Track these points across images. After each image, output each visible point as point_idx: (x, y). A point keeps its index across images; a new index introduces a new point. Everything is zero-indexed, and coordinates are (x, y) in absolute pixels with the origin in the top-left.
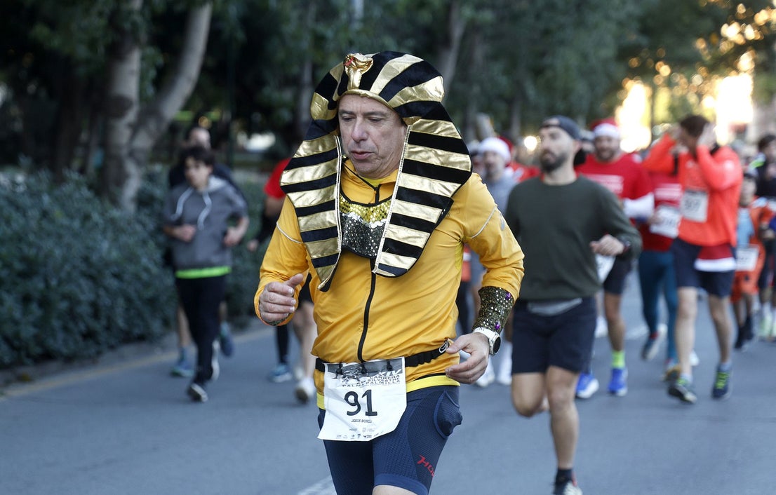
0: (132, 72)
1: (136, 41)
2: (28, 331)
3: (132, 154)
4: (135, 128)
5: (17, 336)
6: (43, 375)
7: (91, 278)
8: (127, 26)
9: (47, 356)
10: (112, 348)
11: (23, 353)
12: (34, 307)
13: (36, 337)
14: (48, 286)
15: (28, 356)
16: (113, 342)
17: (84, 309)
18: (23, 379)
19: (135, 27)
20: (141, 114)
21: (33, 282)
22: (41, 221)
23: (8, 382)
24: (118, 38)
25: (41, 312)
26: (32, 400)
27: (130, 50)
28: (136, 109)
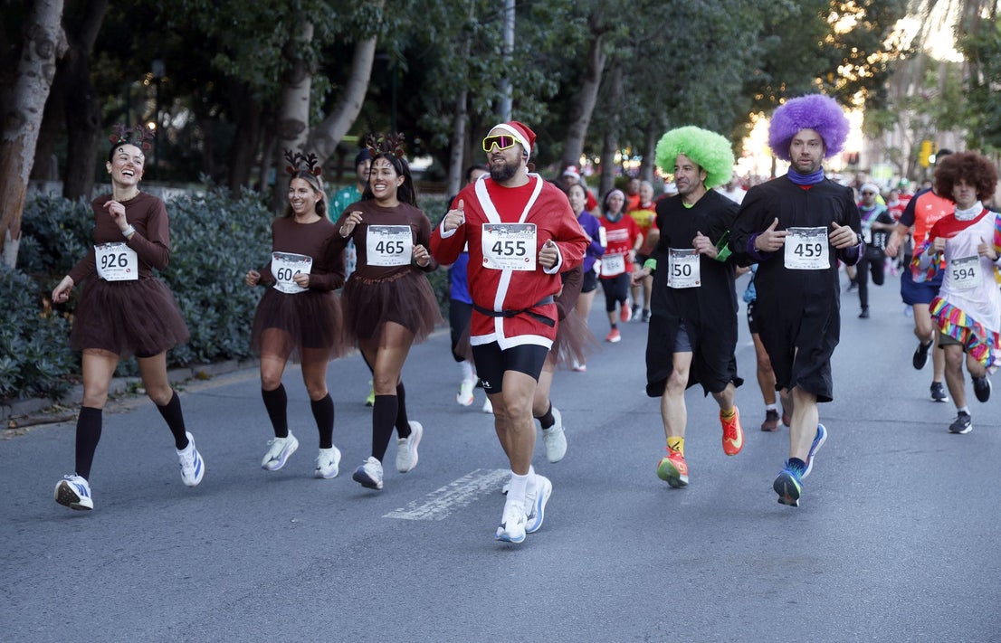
0: (305, 99)
1: (308, 70)
2: (205, 333)
5: (196, 338)
8: (300, 56)
9: (223, 356)
11: (201, 353)
12: (212, 311)
13: (212, 338)
14: (224, 291)
15: (206, 355)
18: (200, 377)
19: (307, 57)
20: (309, 136)
21: (211, 288)
22: (219, 233)
23: (188, 380)
24: (291, 66)
25: (217, 315)
26: (209, 395)
27: (303, 79)
28: (306, 131)
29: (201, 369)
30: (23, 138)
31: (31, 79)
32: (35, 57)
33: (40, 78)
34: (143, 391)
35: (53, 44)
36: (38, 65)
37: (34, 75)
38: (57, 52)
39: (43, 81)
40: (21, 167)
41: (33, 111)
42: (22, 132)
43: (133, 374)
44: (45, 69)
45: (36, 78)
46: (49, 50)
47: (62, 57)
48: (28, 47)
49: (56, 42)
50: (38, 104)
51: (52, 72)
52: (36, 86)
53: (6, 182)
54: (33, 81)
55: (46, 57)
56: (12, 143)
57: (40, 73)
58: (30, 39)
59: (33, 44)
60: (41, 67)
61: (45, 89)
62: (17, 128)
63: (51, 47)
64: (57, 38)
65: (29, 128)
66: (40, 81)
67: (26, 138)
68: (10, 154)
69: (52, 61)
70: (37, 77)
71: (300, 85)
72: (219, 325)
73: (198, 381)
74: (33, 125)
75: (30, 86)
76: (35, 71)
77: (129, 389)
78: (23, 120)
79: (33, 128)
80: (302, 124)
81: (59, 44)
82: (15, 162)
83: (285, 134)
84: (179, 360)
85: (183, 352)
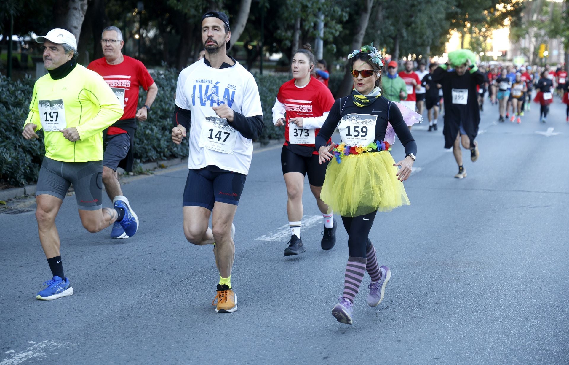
2: (164, 144)
9: (173, 156)
11: (162, 154)
13: (167, 146)
15: (165, 156)
18: (161, 167)
23: (155, 168)
24: (208, 5)
26: (166, 176)
29: (162, 163)
31: (75, 11)
36: (78, 4)
37: (76, 9)
39: (81, 12)
41: (76, 28)
44: (82, 6)
50: (78, 24)
51: (86, 7)
52: (78, 15)
54: (76, 13)
57: (80, 8)
60: (80, 5)
61: (82, 17)
66: (79, 13)
69: (86, 2)
70: (78, 10)
73: (160, 169)
75: (74, 15)
76: (77, 7)
84: (151, 158)
85: (153, 154)
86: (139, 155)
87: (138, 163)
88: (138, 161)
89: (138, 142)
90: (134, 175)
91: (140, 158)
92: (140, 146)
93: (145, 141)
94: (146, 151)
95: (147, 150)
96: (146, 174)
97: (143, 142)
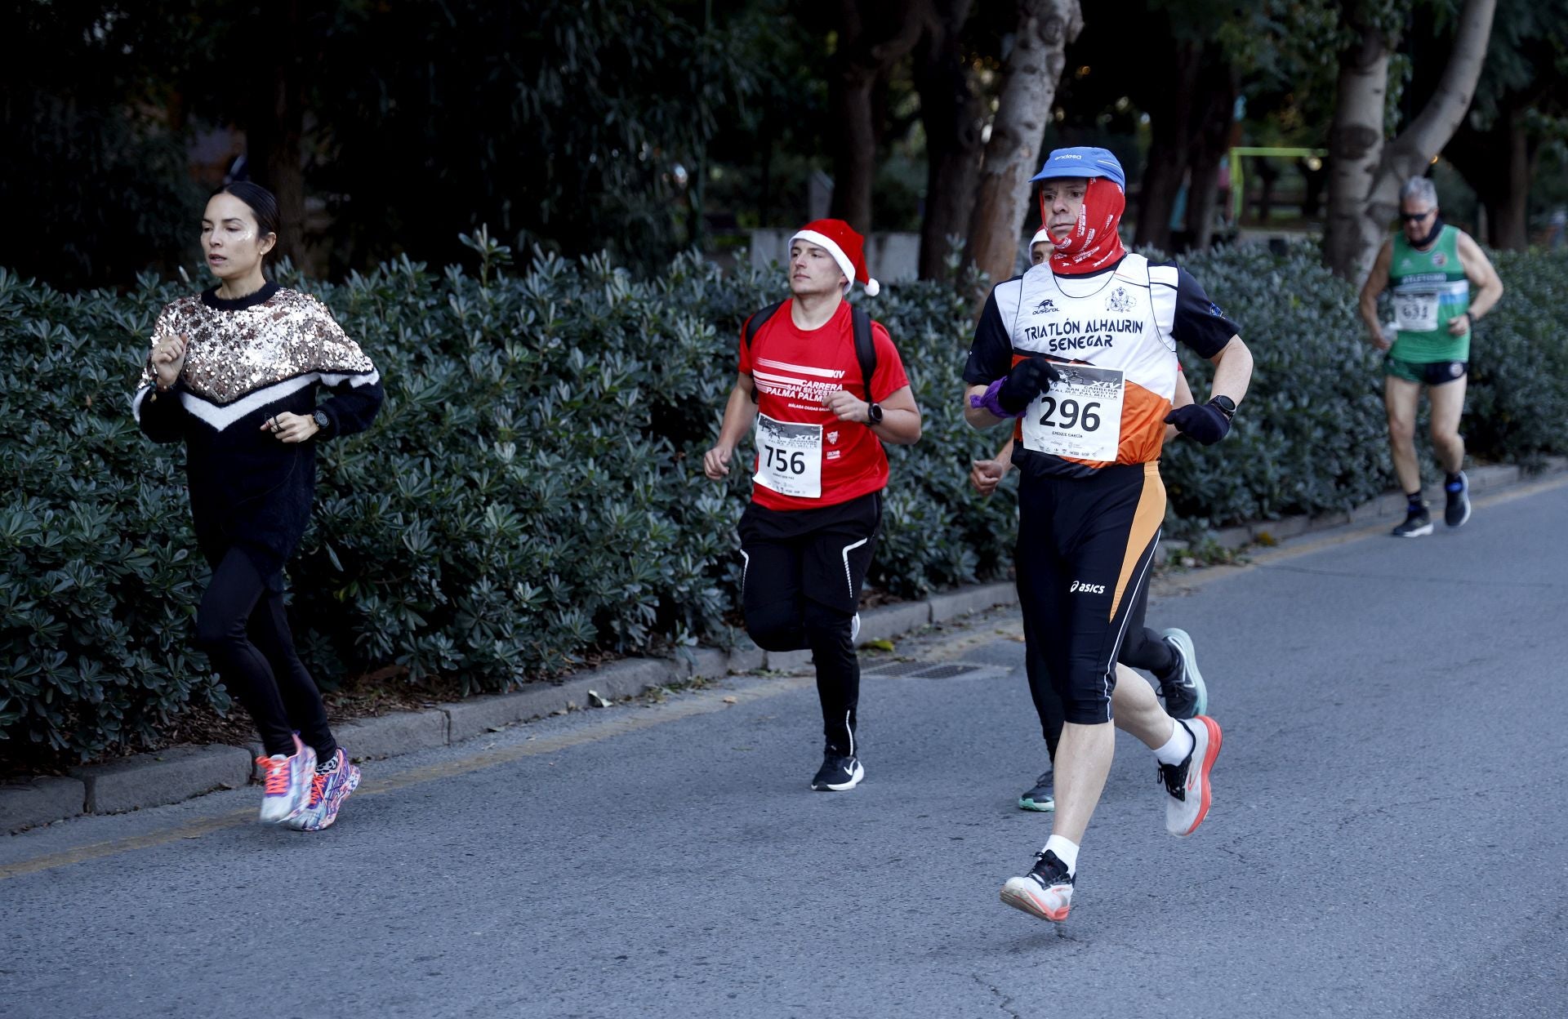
0: (1377, 91)
1: (1385, 44)
2: (1273, 472)
3: (1370, 213)
4: (1377, 174)
5: (1261, 478)
6: (1285, 538)
7: (1346, 394)
8: (1378, 22)
9: (1292, 509)
10: (1370, 498)
11: (1266, 503)
12: (1278, 436)
13: (1282, 478)
14: (1296, 407)
15: (1271, 509)
16: (1371, 490)
17: (1340, 442)
18: (1263, 542)
19: (1387, 23)
20: (1384, 154)
21: (1276, 400)
22: (1276, 312)
23: (1244, 546)
24: (1360, 40)
25: (1289, 443)
26: (1293, 569)
27: (1376, 59)
28: (1379, 144)
29: (1263, 529)
30: (1015, 168)
31: (1029, 78)
32: (1036, 43)
33: (1042, 75)
34: (1190, 562)
35: (1061, 20)
36: (1039, 55)
37: (1032, 70)
38: (1068, 32)
39: (1047, 80)
40: (1011, 214)
41: (1030, 126)
42: (1014, 160)
43: (1171, 534)
44: (1050, 60)
45: (1036, 77)
46: (1056, 30)
47: (1073, 38)
48: (1025, 27)
49: (1067, 18)
50: (1037, 115)
51: (1060, 65)
52: (1036, 88)
53: (989, 238)
54: (1033, 81)
55: (1051, 42)
56: (999, 177)
57: (1043, 67)
58: (1029, 15)
59: (1033, 23)
60: (1044, 58)
61: (1049, 92)
62: (1008, 154)
63: (1060, 27)
64: (1069, 11)
65: (1024, 152)
66: (1041, 80)
67: (1019, 170)
68: (995, 196)
69: (1060, 48)
70: (1038, 74)
71: (1369, 70)
72: (1290, 458)
73: (1260, 548)
74: (1030, 148)
75: (1026, 89)
76: (1035, 65)
77: (1170, 559)
78: (1016, 142)
79: (1030, 155)
80: (1372, 133)
81: (1071, 21)
82: (1003, 207)
83: (1345, 150)
84: (1237, 515)
85: (1243, 501)
86: (1203, 504)
87: (1204, 530)
88: (1204, 523)
89: (1204, 466)
90: (1197, 566)
91: (1207, 512)
92: (1209, 477)
93: (1224, 463)
94: (1223, 494)
95: (1228, 490)
96: (1234, 564)
97: (1216, 466)
